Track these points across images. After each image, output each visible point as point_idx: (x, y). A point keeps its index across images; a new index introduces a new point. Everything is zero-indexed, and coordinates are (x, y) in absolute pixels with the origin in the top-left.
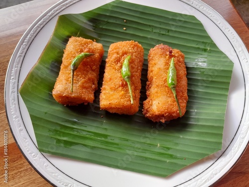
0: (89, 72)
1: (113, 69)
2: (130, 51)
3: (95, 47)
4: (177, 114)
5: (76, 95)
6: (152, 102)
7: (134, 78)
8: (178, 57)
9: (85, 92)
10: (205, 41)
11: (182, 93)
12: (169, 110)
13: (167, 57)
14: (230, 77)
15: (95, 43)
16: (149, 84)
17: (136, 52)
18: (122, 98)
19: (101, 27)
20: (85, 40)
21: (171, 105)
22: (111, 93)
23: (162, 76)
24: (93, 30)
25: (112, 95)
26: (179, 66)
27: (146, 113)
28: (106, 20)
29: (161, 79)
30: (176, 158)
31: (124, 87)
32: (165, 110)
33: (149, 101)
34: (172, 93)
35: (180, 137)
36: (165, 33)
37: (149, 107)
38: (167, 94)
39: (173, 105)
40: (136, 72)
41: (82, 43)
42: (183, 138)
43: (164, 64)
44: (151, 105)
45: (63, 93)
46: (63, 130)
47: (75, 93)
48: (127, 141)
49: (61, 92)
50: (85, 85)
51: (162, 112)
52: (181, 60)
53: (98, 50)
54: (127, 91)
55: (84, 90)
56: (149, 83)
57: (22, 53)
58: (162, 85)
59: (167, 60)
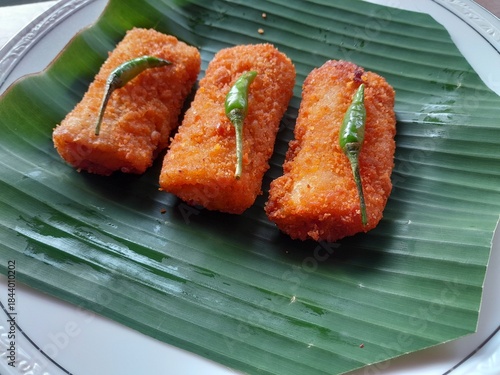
0: (150, 100)
1: (211, 98)
2: (259, 63)
3: (179, 51)
4: (353, 218)
5: (104, 142)
6: (292, 183)
7: (255, 122)
8: (375, 88)
9: (129, 141)
10: (451, 67)
11: (378, 170)
12: (334, 203)
13: (349, 84)
15: (181, 44)
16: (295, 146)
17: (272, 68)
18: (213, 161)
19: (207, 23)
20: (159, 34)
21: (342, 193)
22: (192, 148)
23: (330, 126)
25: (192, 154)
26: (378, 108)
27: (272, 210)
28: (222, 11)
29: (325, 133)
31: (225, 137)
32: (322, 203)
33: (285, 181)
34: (349, 166)
35: (356, 287)
36: (353, 48)
37: (283, 195)
38: (336, 167)
39: (347, 195)
40: (266, 111)
41: (150, 41)
42: (366, 290)
43: (339, 98)
44: (289, 190)
45: (76, 135)
47: (104, 138)
48: (212, 276)
49: (72, 131)
50: (132, 124)
51: (313, 207)
52: (384, 95)
53: (184, 57)
54: (232, 147)
55: (127, 136)
56: (296, 142)
57: (18, 52)
58: (325, 146)
59: (348, 90)
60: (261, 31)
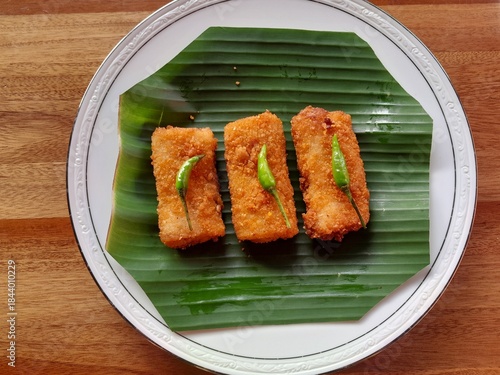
0: (204, 187)
1: (243, 173)
2: (262, 135)
4: (358, 227)
6: (317, 215)
8: (341, 128)
9: (210, 223)
10: (380, 80)
11: (360, 189)
12: (346, 223)
13: (325, 132)
14: (429, 146)
16: (305, 182)
19: (195, 89)
21: (347, 214)
22: (252, 217)
23: (324, 168)
24: (184, 100)
26: (347, 143)
27: (312, 234)
28: (201, 74)
29: (323, 174)
30: (368, 289)
31: (269, 204)
32: (340, 224)
33: (312, 215)
35: (367, 255)
36: (308, 77)
37: (315, 225)
38: (337, 197)
39: (350, 215)
40: (281, 169)
41: (179, 140)
42: (373, 256)
43: (322, 145)
44: (317, 220)
46: (194, 290)
50: (206, 211)
51: (336, 228)
52: (348, 130)
53: (208, 144)
55: (208, 221)
56: (304, 179)
57: (80, 179)
58: (326, 184)
59: (326, 138)
60: (238, 83)
